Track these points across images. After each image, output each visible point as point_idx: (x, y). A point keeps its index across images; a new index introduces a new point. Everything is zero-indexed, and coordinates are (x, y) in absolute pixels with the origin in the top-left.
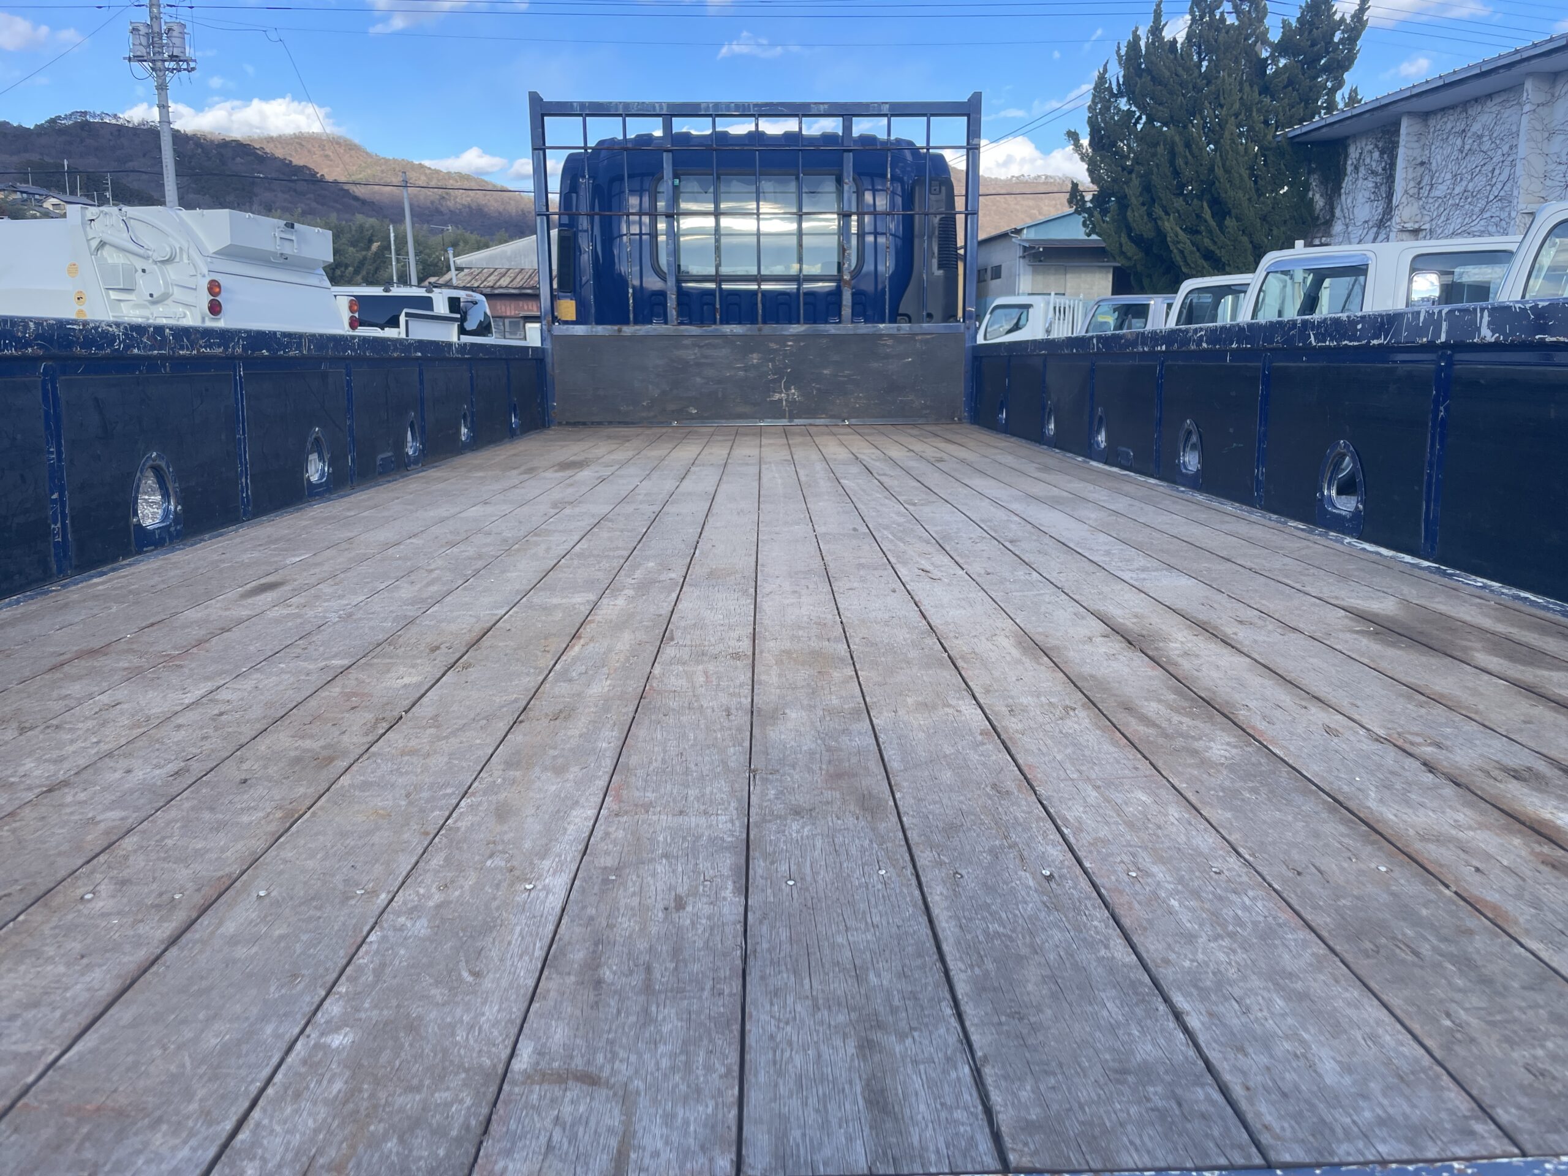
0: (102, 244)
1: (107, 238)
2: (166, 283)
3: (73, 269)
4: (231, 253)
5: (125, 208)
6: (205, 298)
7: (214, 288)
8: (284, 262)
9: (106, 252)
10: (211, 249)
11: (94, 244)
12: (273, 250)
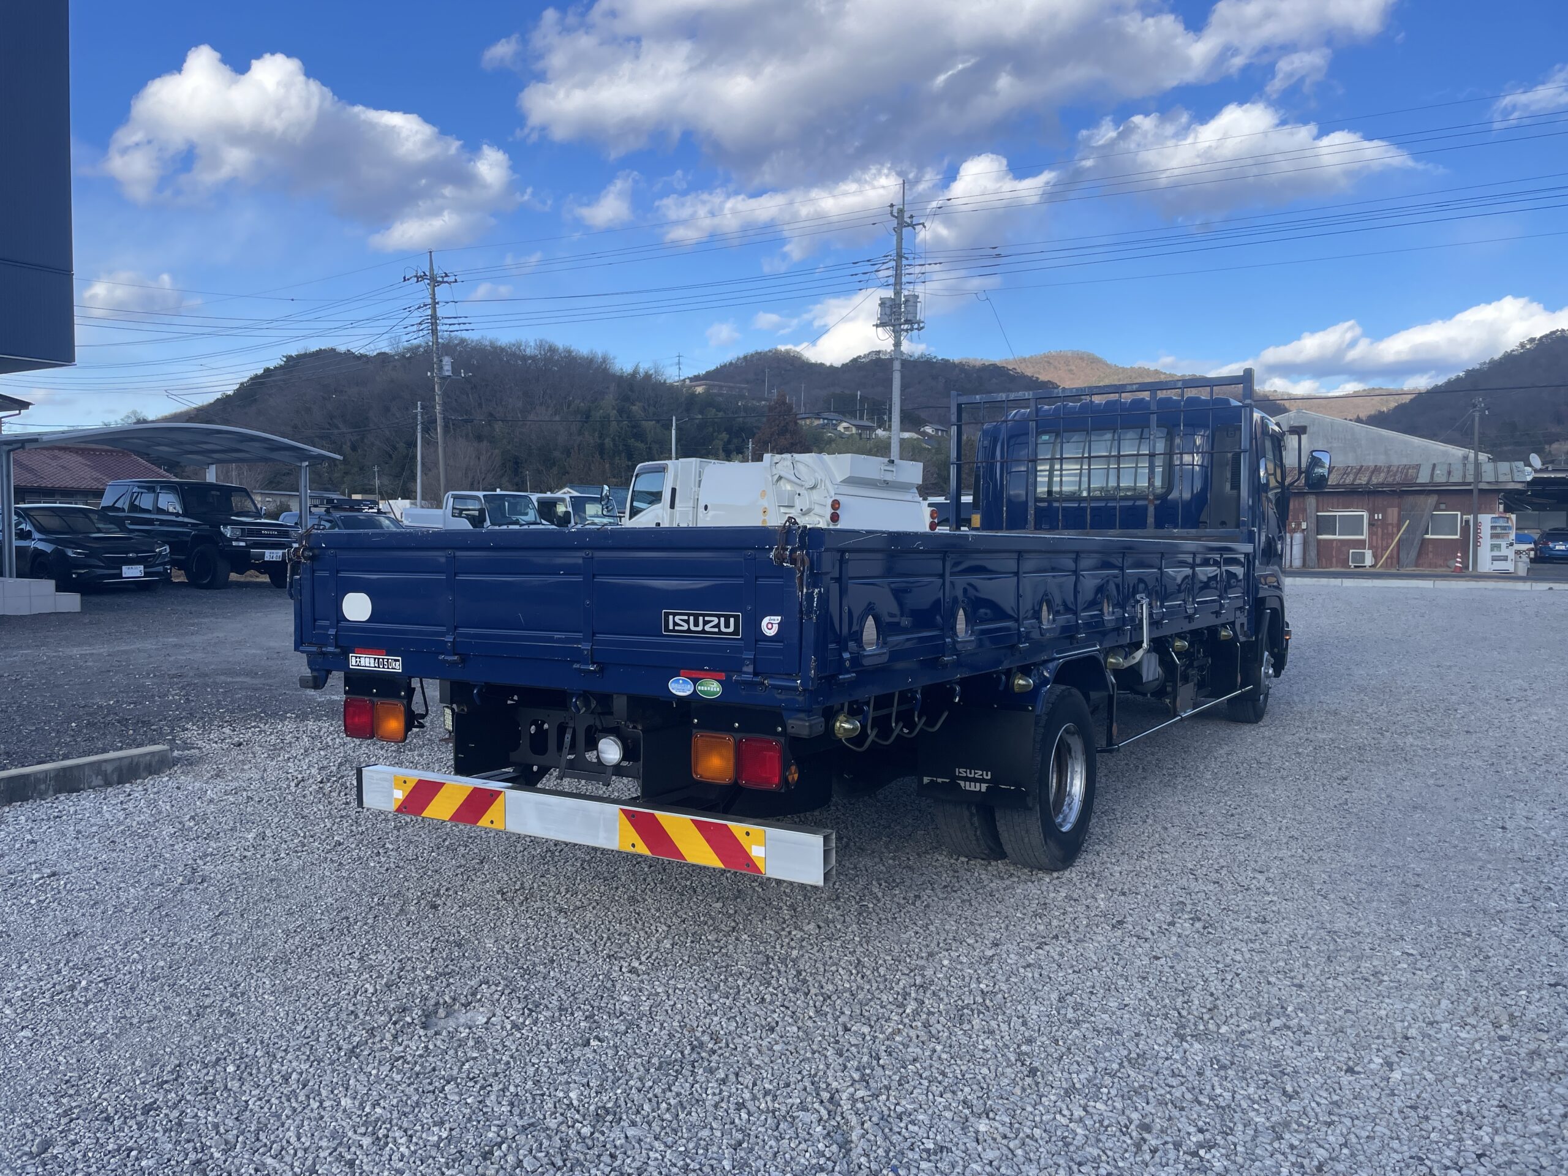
0: (780, 478)
1: (783, 474)
2: (810, 502)
3: (763, 494)
4: (851, 481)
5: (795, 455)
6: (829, 511)
7: (836, 504)
8: (887, 485)
9: (782, 482)
10: (839, 479)
11: (776, 477)
12: (878, 478)
